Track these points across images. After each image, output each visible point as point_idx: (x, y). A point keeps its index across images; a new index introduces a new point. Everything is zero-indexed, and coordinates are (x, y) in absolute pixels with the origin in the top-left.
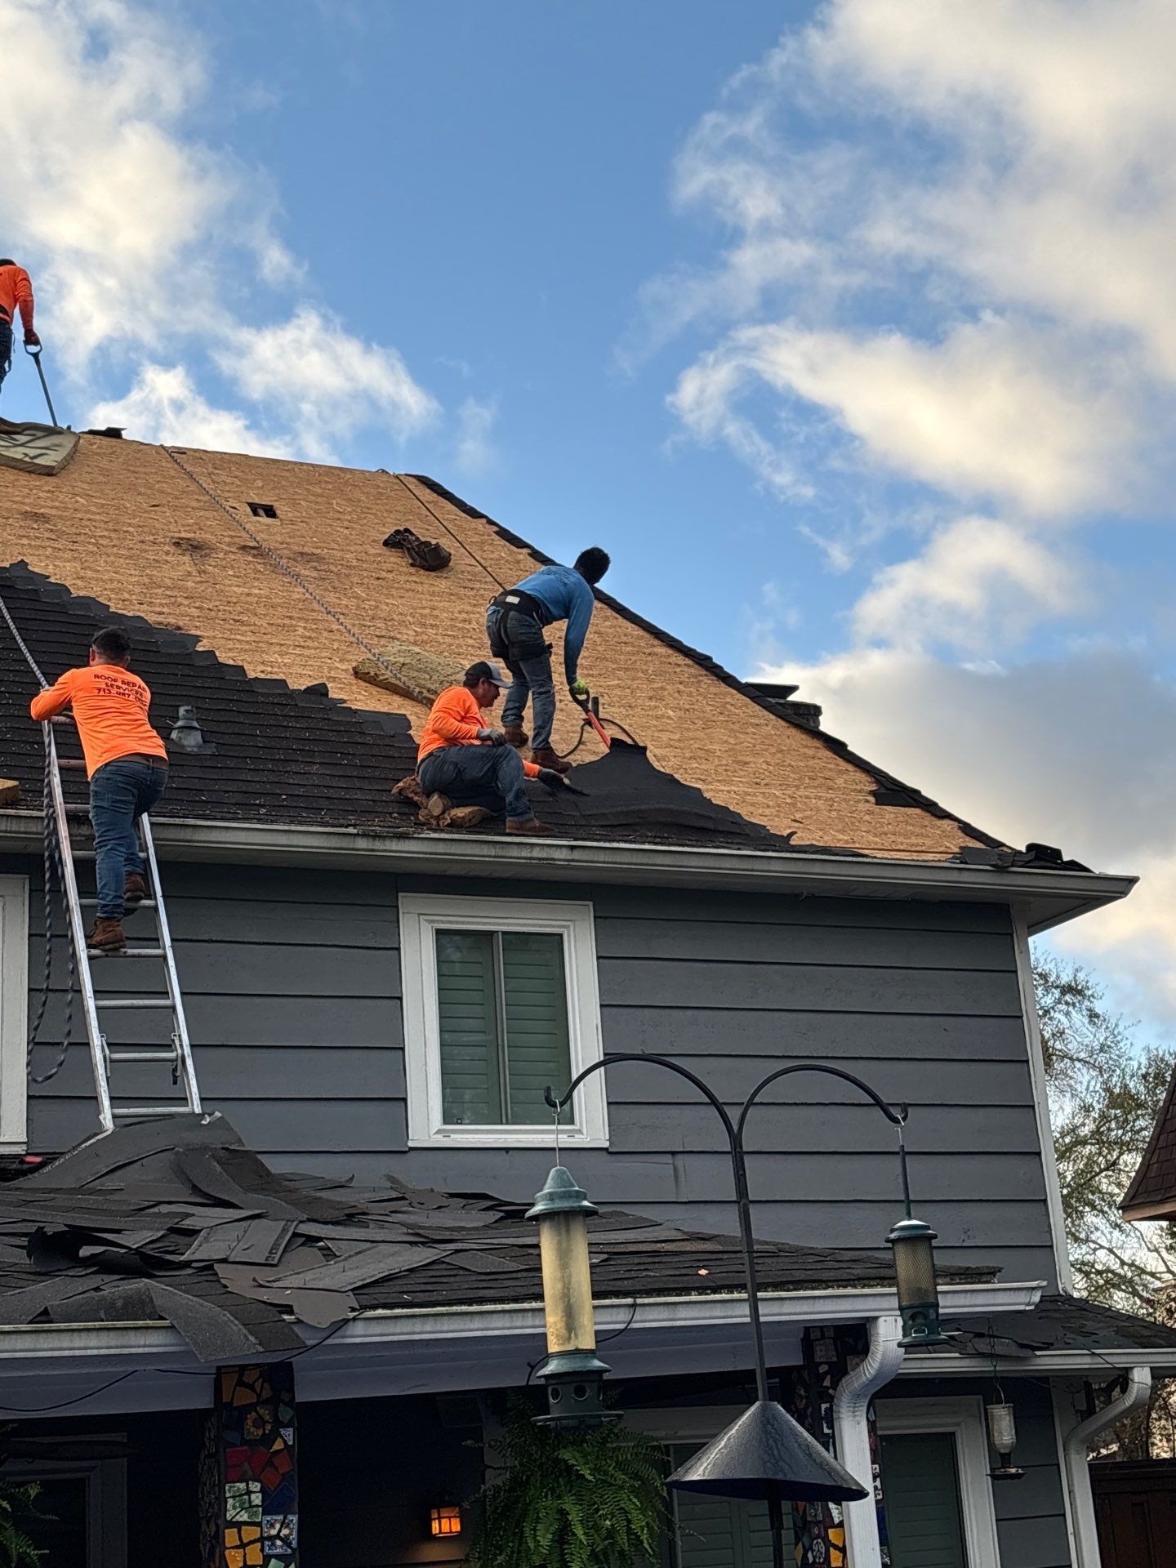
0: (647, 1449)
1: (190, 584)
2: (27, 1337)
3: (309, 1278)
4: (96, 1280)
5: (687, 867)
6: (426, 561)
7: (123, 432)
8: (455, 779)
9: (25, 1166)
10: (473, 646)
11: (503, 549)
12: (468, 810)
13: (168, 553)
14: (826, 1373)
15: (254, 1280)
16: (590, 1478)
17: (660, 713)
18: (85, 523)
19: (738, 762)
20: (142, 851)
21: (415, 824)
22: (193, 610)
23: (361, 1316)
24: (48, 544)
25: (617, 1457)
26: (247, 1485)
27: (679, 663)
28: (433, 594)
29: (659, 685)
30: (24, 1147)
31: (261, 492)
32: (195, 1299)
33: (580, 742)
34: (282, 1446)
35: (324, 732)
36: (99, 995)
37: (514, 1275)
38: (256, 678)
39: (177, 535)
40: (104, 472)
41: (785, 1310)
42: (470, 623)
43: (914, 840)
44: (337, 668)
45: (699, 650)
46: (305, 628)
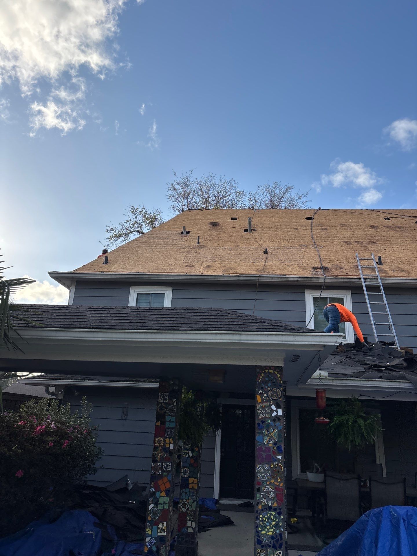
1: (375, 234)
2: (378, 382)
13: (369, 229)
18: (352, 225)
22: (376, 238)
31: (386, 215)
36: (372, 311)
39: (370, 225)
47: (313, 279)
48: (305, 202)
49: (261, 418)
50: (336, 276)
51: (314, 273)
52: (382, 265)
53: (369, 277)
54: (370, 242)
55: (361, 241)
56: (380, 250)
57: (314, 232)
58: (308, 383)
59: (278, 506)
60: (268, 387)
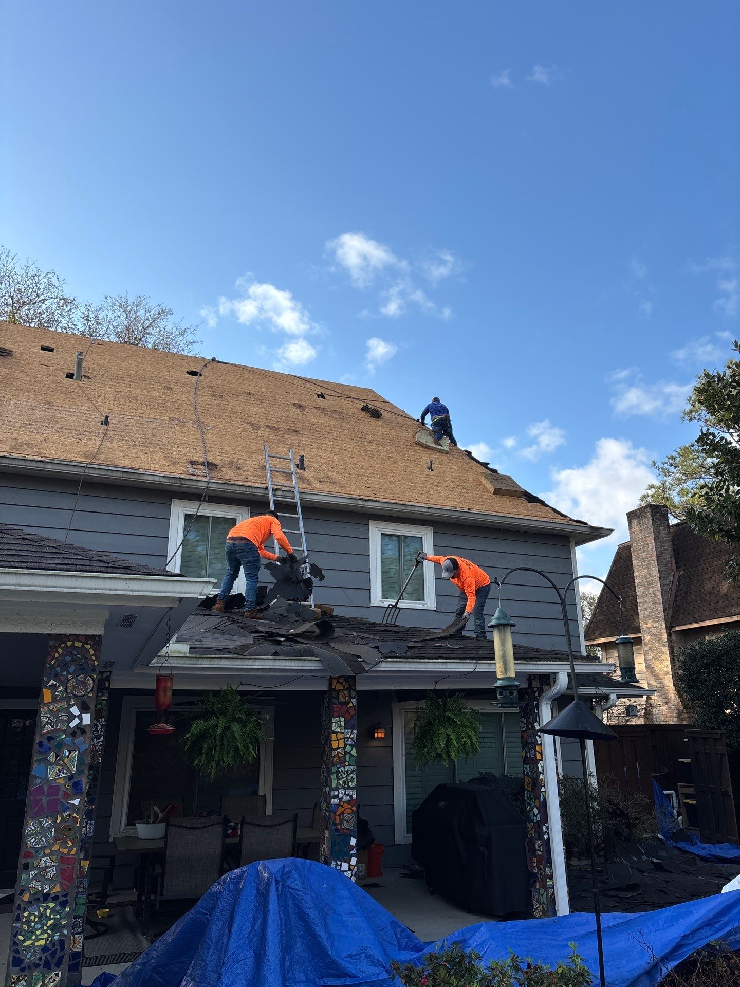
2: (271, 661)
6: (374, 415)
13: (292, 407)
14: (536, 691)
16: (459, 723)
18: (265, 396)
22: (301, 425)
23: (384, 661)
26: (340, 719)
28: (376, 425)
31: (320, 390)
32: (327, 651)
34: (352, 705)
39: (294, 402)
43: (538, 513)
47: (187, 482)
48: (191, 343)
49: (48, 732)
50: (227, 480)
51: (191, 470)
52: (305, 470)
53: (282, 488)
54: (290, 429)
55: (276, 426)
56: (304, 445)
57: (199, 399)
58: (152, 665)
59: (63, 890)
60: (69, 673)
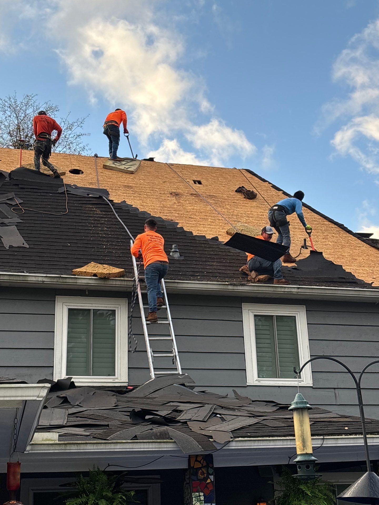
0: (329, 486)
1: (175, 206)
2: (130, 444)
3: (217, 427)
4: (151, 427)
5: (337, 294)
6: (249, 196)
7: (154, 159)
8: (259, 266)
9: (128, 390)
10: (264, 223)
11: (274, 191)
12: (264, 276)
15: (200, 427)
17: (327, 243)
18: (143, 188)
19: (353, 259)
20: (162, 290)
21: (247, 281)
22: (176, 214)
23: (234, 440)
24: (132, 195)
25: (319, 488)
26: (199, 493)
27: (333, 227)
29: (326, 234)
30: (127, 384)
31: (197, 176)
32: (182, 433)
33: (300, 253)
34: (210, 481)
35: (217, 252)
36: (149, 336)
37: (283, 428)
38: (196, 235)
39: (171, 191)
40: (149, 172)
41: (374, 441)
42: (263, 216)
44: (221, 231)
45: (339, 223)
46: (211, 219)
48: (79, 135)
58: (27, 452)
